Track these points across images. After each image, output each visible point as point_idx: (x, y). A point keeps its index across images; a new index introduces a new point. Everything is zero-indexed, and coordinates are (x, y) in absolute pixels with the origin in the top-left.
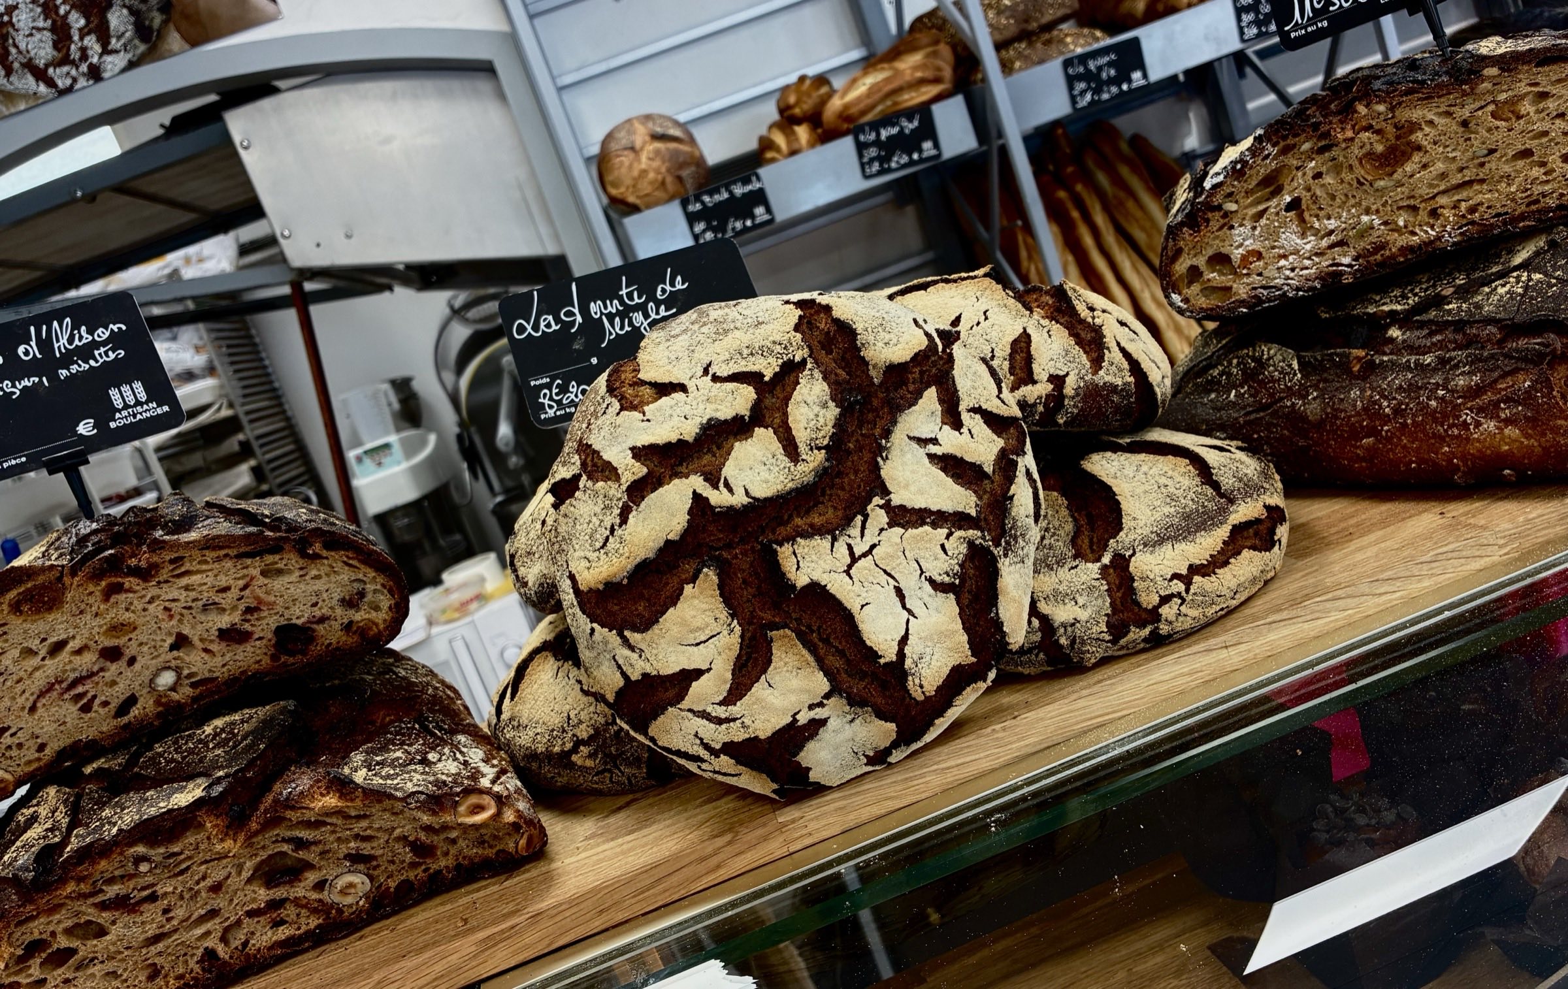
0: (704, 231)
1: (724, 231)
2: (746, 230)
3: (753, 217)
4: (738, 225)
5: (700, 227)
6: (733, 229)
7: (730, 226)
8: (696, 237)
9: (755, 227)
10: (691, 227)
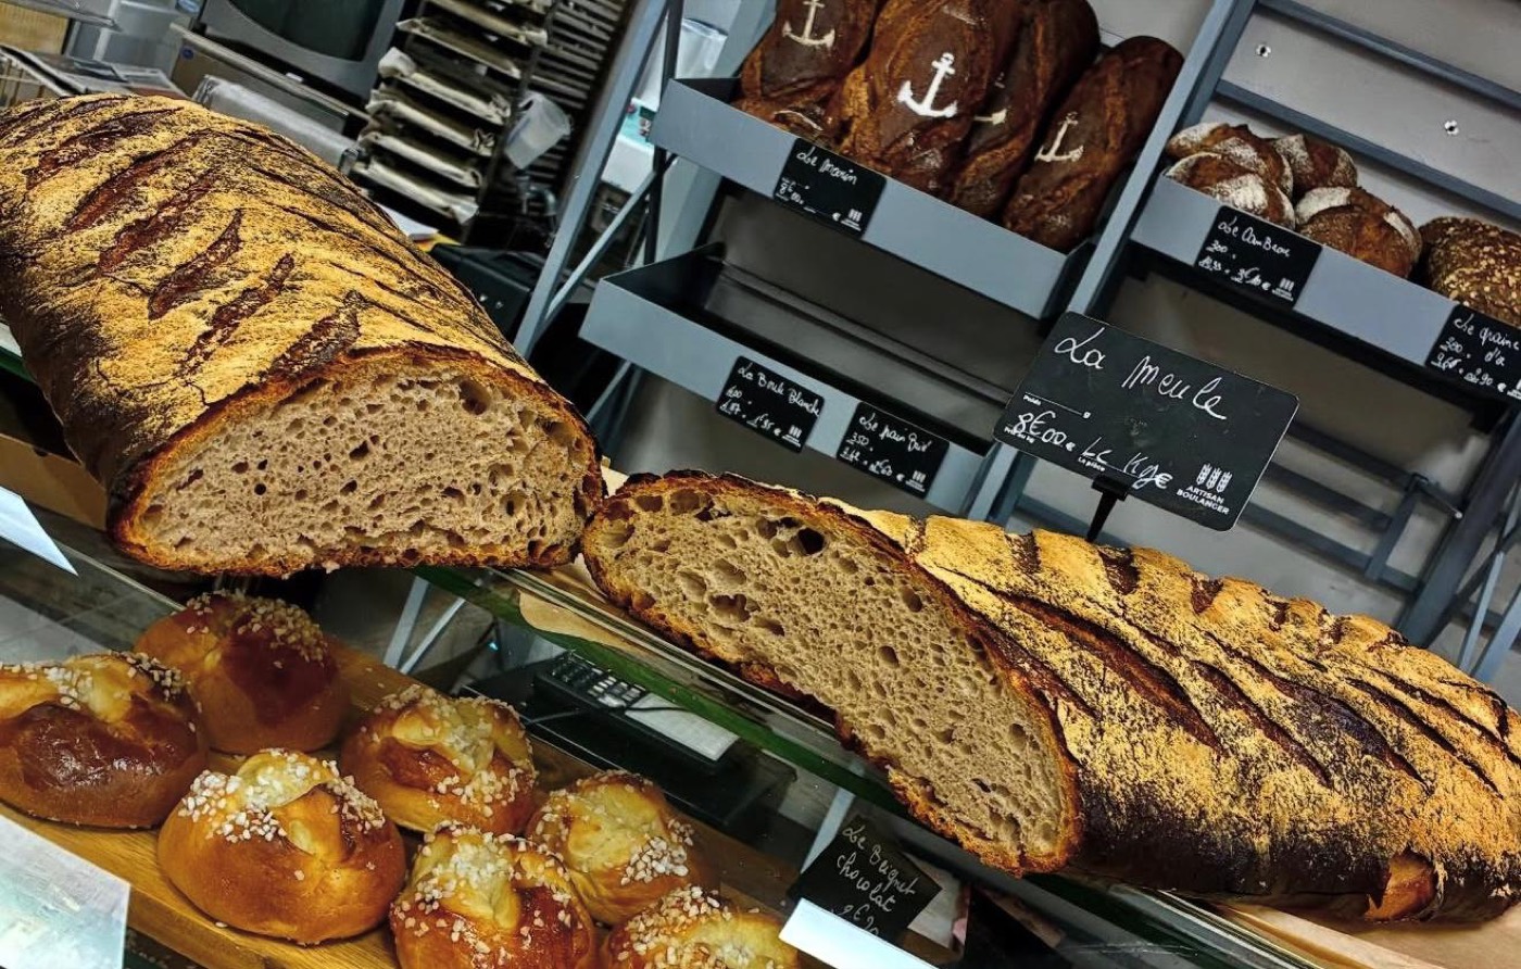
0: (735, 400)
1: (752, 418)
2: (769, 434)
3: (785, 431)
4: (767, 424)
5: (734, 393)
6: (761, 423)
7: (760, 418)
8: (723, 398)
9: (779, 440)
10: (727, 387)
